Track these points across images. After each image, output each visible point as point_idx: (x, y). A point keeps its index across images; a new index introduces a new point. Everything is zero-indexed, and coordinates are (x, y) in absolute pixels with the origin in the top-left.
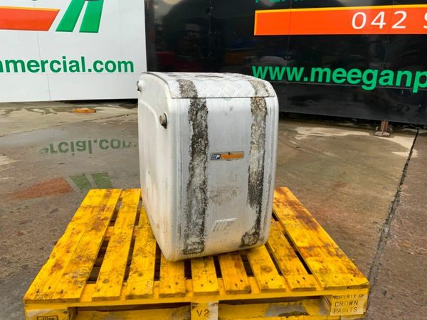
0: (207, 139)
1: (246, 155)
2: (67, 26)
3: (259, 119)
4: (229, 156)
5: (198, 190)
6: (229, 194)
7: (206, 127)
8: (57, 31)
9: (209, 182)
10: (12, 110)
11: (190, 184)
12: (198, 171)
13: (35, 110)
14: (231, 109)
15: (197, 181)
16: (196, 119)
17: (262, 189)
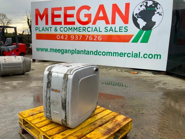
0: (51, 84)
1: (61, 92)
2: (135, 41)
3: (65, 81)
4: (56, 91)
5: (48, 99)
6: (56, 103)
7: (51, 80)
8: (132, 42)
9: (51, 97)
10: (111, 69)
11: (46, 96)
12: (48, 93)
13: (118, 70)
14: (58, 76)
15: (48, 96)
16: (49, 78)
17: (66, 106)
